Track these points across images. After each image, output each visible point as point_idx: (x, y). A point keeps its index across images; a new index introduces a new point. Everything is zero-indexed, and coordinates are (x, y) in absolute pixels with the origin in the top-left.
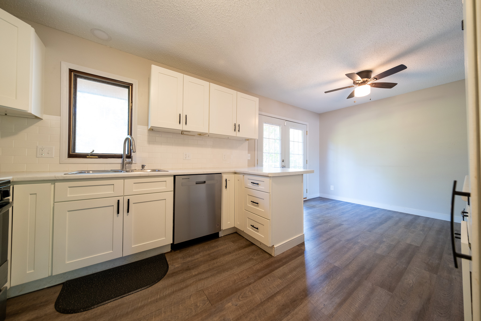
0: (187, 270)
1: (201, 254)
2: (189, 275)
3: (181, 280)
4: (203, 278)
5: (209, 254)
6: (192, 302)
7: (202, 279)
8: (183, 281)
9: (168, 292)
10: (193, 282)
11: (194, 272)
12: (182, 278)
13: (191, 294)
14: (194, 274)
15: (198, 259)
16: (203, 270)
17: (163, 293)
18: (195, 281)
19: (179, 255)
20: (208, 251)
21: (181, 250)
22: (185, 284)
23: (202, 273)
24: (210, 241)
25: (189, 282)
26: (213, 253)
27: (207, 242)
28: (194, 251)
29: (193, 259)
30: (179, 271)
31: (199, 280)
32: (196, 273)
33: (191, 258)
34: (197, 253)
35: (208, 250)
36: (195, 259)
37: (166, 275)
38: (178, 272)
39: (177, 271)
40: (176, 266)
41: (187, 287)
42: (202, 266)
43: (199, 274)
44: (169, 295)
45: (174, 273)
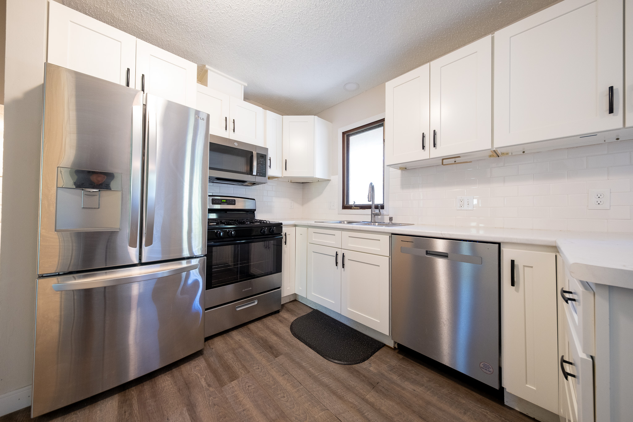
0: (371, 384)
1: (419, 390)
2: (361, 391)
3: (349, 385)
4: (366, 414)
5: (428, 403)
6: (316, 417)
7: (364, 414)
8: (349, 389)
9: (325, 380)
10: (351, 403)
11: (371, 396)
12: (353, 386)
13: (329, 408)
14: (368, 397)
15: (404, 389)
16: (383, 408)
17: (323, 376)
18: (355, 404)
19: (394, 361)
20: (436, 397)
21: (406, 358)
22: (343, 394)
23: (376, 409)
24: (469, 391)
25: (350, 398)
26: (440, 409)
27: (460, 387)
28: (418, 375)
29: (399, 382)
30: (364, 376)
31: (358, 409)
32: (372, 400)
33: (399, 378)
34: (414, 382)
35: (438, 397)
36: (399, 386)
37: (350, 366)
38: (361, 376)
39: (362, 374)
40: (371, 369)
41: (340, 397)
42: (391, 403)
43: (370, 405)
44: (322, 384)
45: (359, 372)
